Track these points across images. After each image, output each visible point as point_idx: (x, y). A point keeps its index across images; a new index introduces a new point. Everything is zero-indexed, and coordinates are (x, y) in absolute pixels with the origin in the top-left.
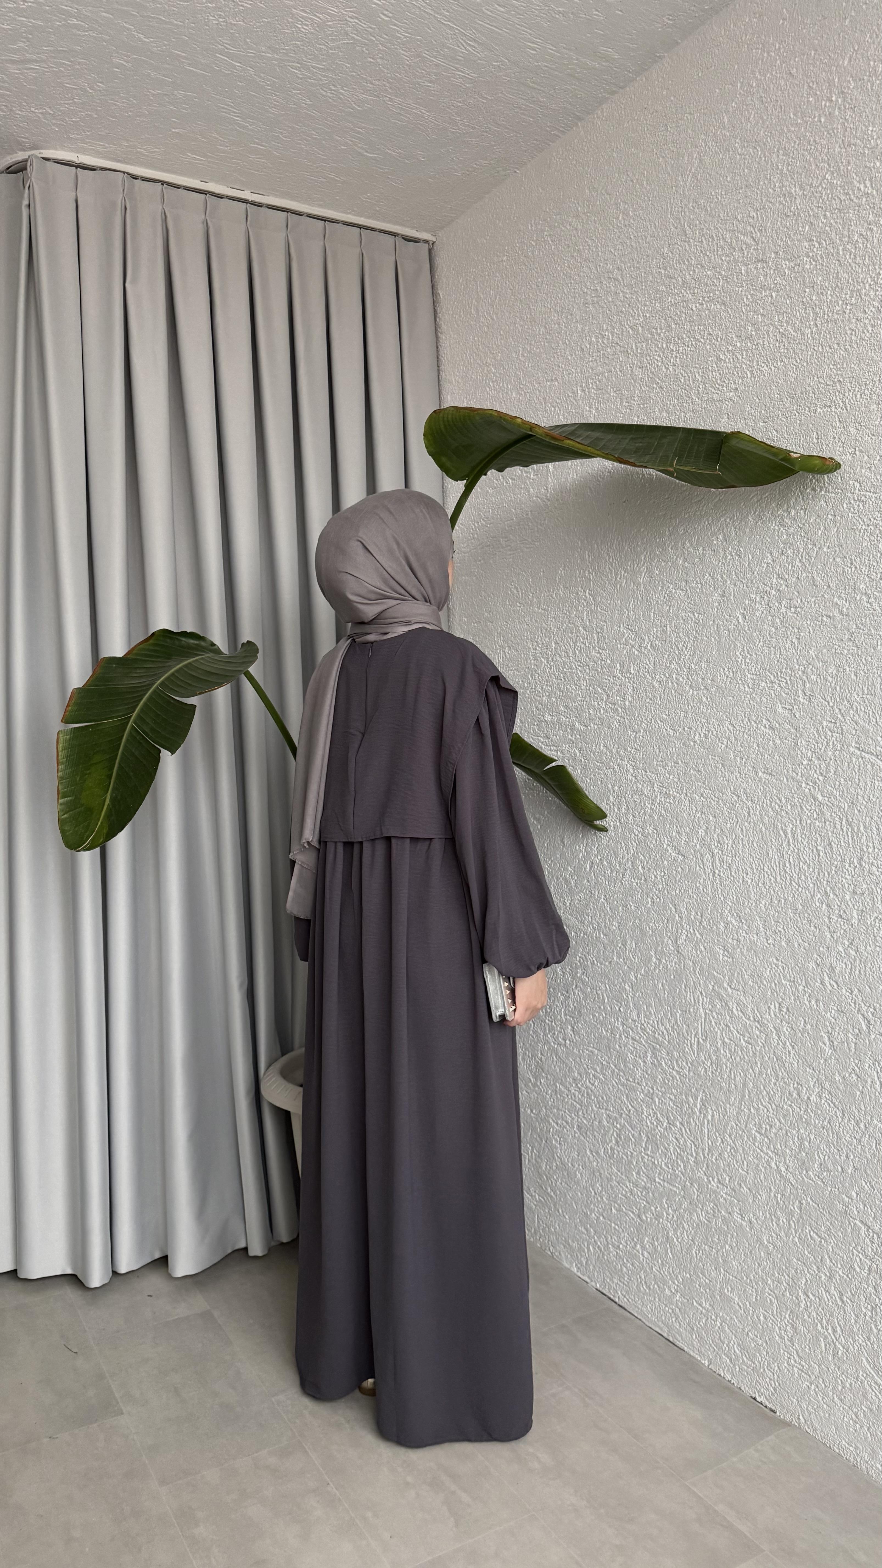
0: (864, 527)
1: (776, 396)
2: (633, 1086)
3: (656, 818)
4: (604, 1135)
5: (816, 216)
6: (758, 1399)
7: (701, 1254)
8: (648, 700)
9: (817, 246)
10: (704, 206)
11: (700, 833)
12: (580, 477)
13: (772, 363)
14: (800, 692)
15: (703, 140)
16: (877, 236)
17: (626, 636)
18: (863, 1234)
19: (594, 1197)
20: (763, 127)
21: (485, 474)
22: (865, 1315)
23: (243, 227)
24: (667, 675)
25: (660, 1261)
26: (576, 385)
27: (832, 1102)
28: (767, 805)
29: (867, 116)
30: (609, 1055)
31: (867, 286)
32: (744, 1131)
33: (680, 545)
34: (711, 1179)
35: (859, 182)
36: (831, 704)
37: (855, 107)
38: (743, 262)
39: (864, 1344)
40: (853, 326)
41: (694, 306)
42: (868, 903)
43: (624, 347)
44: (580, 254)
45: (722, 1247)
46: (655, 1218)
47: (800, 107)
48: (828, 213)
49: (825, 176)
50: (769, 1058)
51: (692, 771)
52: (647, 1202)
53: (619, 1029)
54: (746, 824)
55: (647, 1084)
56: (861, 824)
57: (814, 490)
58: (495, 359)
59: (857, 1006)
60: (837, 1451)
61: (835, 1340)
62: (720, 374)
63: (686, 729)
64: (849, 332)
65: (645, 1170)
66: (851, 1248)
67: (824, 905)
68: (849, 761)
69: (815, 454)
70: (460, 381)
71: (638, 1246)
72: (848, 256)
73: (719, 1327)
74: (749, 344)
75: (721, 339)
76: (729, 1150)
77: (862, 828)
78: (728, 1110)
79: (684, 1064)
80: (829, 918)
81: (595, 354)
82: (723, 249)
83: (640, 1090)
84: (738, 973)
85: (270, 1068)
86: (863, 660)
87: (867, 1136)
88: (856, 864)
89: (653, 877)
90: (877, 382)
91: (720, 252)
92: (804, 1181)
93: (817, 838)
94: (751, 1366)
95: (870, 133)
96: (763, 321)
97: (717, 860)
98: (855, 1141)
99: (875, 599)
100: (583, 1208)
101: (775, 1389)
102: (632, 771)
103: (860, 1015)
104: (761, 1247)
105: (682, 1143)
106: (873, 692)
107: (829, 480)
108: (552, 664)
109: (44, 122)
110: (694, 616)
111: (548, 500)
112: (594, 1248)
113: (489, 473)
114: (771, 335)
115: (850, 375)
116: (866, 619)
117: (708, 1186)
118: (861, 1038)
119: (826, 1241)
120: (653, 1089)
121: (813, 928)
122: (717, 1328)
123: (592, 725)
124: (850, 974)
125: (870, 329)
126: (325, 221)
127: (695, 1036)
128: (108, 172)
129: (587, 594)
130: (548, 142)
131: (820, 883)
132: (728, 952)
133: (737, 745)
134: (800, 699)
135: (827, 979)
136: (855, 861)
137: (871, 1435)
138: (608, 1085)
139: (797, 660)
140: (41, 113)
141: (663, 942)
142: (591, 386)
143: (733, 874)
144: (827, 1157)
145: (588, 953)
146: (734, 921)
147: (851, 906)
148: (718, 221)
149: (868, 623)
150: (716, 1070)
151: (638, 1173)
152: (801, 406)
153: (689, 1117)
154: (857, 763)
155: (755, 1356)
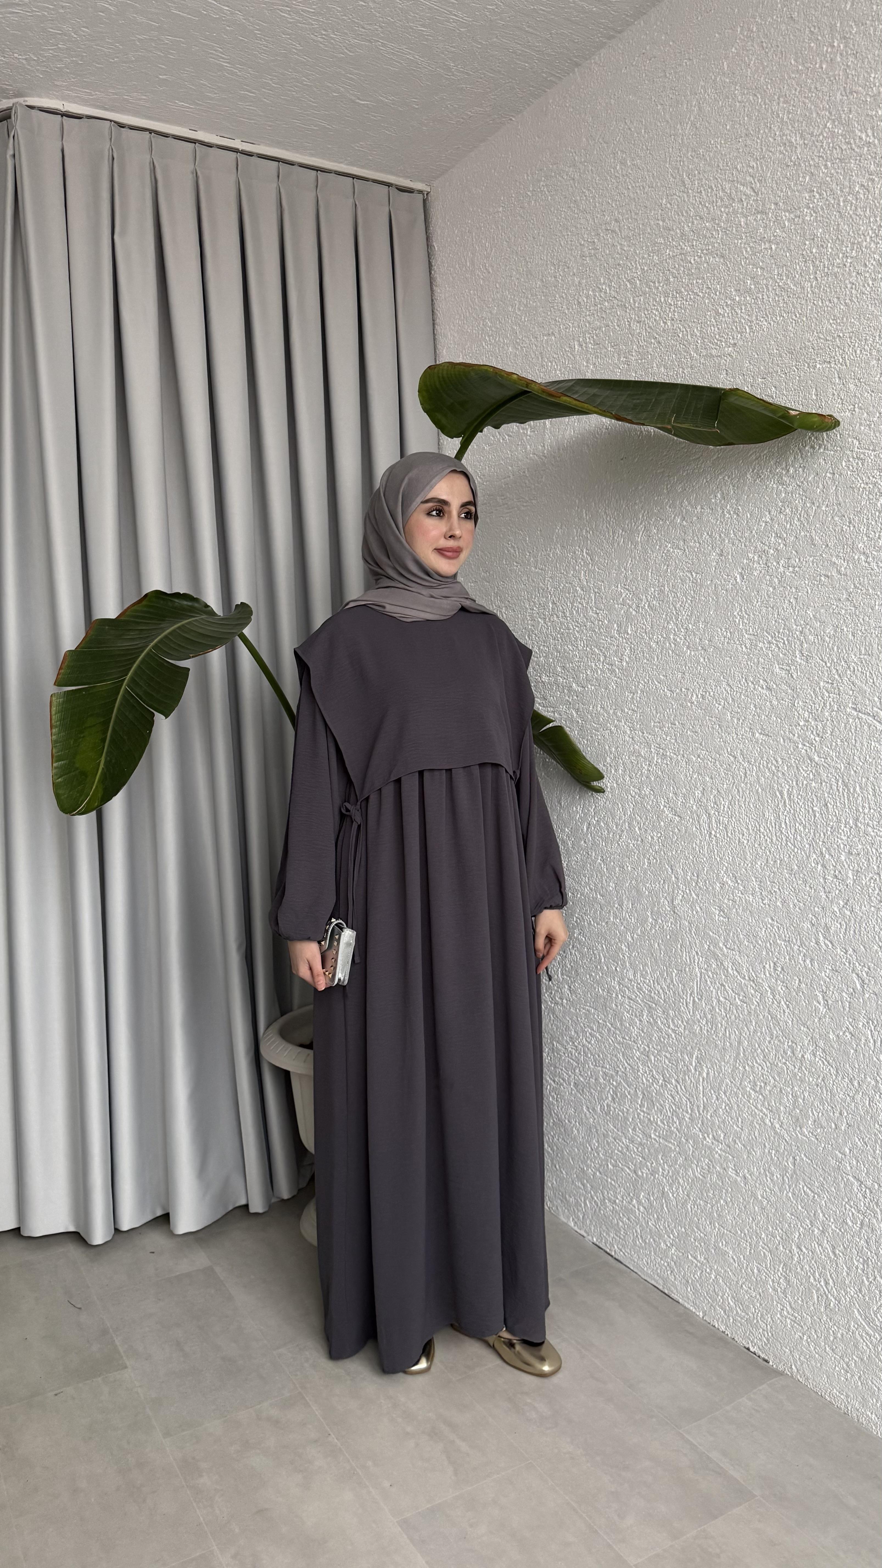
0: (862, 485)
1: (775, 351)
2: (629, 1044)
3: (653, 779)
4: (600, 1092)
5: (817, 167)
6: (752, 1349)
7: (695, 1209)
8: (645, 661)
9: (817, 196)
10: (703, 155)
11: (697, 794)
12: (577, 434)
13: (771, 318)
14: (797, 652)
15: (702, 86)
16: (879, 187)
17: (624, 596)
18: (855, 1189)
19: (591, 1153)
20: (764, 74)
21: (481, 431)
22: (857, 1268)
23: (233, 178)
24: (665, 636)
25: (655, 1216)
26: (574, 339)
27: (826, 1060)
28: (763, 765)
29: (869, 62)
30: (605, 1014)
31: (868, 237)
32: (738, 1089)
33: (678, 503)
34: (706, 1135)
35: (861, 131)
36: (828, 665)
37: (857, 53)
38: (742, 213)
39: (856, 1296)
40: (853, 280)
41: (693, 258)
42: (863, 863)
43: (622, 301)
44: (578, 206)
45: (716, 1202)
46: (650, 1173)
47: (801, 54)
48: (829, 164)
49: (826, 125)
50: (763, 1017)
51: (689, 732)
52: (642, 1157)
53: (615, 988)
54: (743, 785)
55: (643, 1042)
56: (857, 785)
57: (813, 447)
58: (491, 312)
59: (851, 965)
60: (829, 1399)
61: (827, 1293)
62: (718, 329)
63: (683, 690)
64: (849, 286)
65: (641, 1127)
66: (844, 1203)
67: (819, 865)
68: (846, 722)
69: (814, 412)
70: (456, 335)
71: (634, 1201)
72: (848, 208)
73: (713, 1280)
74: (748, 298)
75: (720, 293)
76: (723, 1107)
77: (858, 789)
78: (723, 1068)
79: (680, 1022)
80: (825, 879)
81: (592, 308)
82: (722, 200)
83: (635, 1048)
84: (734, 933)
85: (269, 1029)
86: (861, 620)
87: (861, 1093)
88: (852, 824)
89: (650, 838)
90: (877, 338)
91: (719, 203)
92: (798, 1137)
93: (813, 799)
94: (744, 1317)
95: (872, 80)
96: (762, 275)
97: (714, 821)
98: (848, 1098)
99: (873, 558)
100: (580, 1163)
101: (768, 1340)
102: (629, 732)
103: (854, 975)
104: (756, 1201)
105: (677, 1100)
106: (870, 652)
107: (828, 437)
108: (549, 624)
109: (28, 69)
110: (692, 575)
111: (545, 457)
112: (590, 1202)
113: (485, 429)
114: (770, 289)
115: (850, 330)
116: (864, 579)
117: (703, 1142)
118: (855, 997)
119: (819, 1196)
120: (649, 1047)
121: (808, 888)
122: (711, 1280)
123: (589, 687)
124: (845, 933)
125: (870, 283)
126: (317, 171)
127: (691, 994)
128: (94, 120)
129: (584, 553)
130: (543, 88)
131: (816, 843)
132: (724, 912)
133: (734, 706)
134: (798, 659)
135: (822, 938)
136: (851, 822)
137: (862, 1383)
138: (604, 1043)
139: (795, 620)
140: (26, 59)
141: (660, 902)
142: (588, 340)
143: (729, 835)
144: (820, 1114)
145: (585, 914)
146: (729, 882)
147: (846, 866)
148: (717, 171)
149: (866, 583)
150: (712, 1029)
151: (634, 1129)
152: (800, 362)
153: (685, 1074)
154: (854, 724)
155: (748, 1307)
